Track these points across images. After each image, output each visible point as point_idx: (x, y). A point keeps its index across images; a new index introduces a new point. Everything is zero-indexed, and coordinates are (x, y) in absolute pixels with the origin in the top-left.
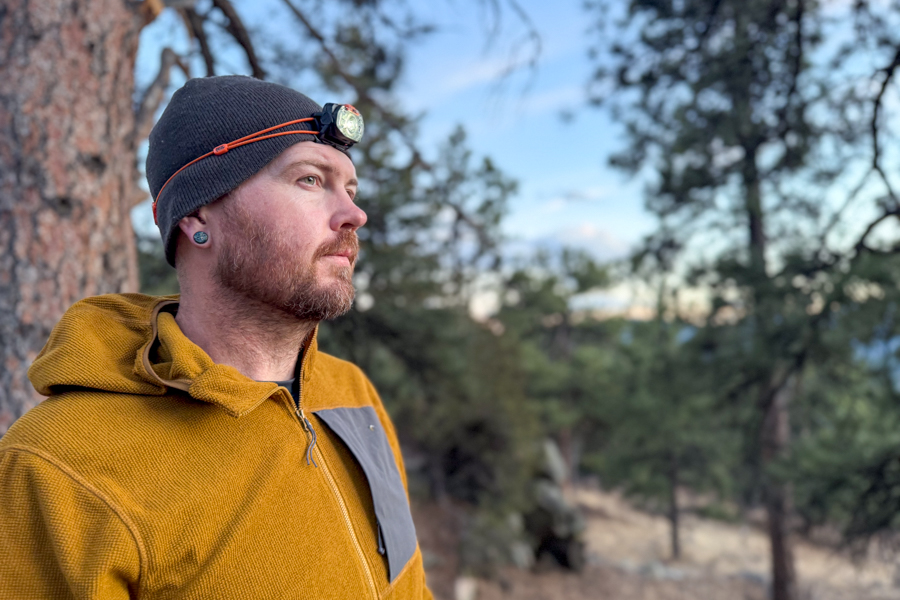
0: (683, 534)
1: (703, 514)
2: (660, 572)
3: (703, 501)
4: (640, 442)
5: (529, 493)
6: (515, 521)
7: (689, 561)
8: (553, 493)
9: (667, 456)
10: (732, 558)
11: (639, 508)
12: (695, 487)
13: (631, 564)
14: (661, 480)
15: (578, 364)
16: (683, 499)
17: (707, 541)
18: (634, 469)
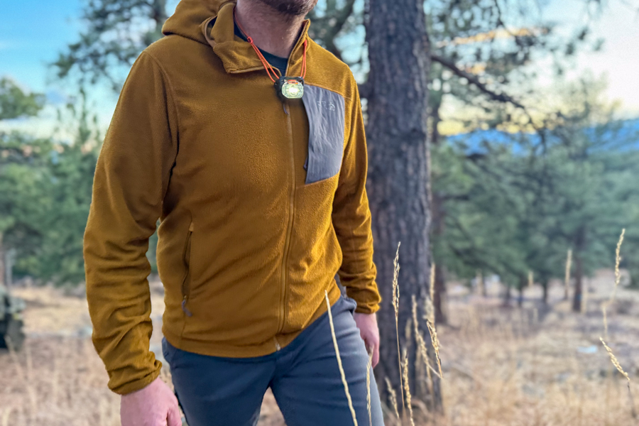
18: (65, 263)
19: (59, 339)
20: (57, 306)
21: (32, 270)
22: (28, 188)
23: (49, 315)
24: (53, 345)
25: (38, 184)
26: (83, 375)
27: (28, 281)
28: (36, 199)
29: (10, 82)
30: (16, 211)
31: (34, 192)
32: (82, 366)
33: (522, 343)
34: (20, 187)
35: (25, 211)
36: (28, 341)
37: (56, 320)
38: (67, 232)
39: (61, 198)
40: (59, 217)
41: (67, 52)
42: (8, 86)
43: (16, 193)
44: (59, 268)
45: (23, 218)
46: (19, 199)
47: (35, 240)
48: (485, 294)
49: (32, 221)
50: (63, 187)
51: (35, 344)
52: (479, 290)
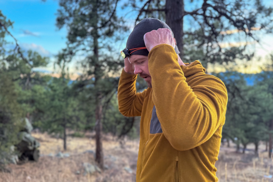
0: (67, 142)
1: (73, 136)
2: (62, 155)
3: (72, 132)
4: (55, 116)
5: (18, 137)
6: (13, 148)
7: (69, 150)
8: (28, 136)
9: (64, 120)
10: (81, 147)
11: (53, 137)
12: (71, 128)
13: (53, 154)
14: (61, 127)
15: (35, 91)
16: (67, 132)
17: (74, 144)
18: (53, 125)
19: (51, 157)
20: (48, 142)
21: (39, 126)
22: (41, 94)
23: (45, 145)
24: (49, 160)
25: (45, 93)
26: (60, 173)
27: (37, 130)
28: (43, 99)
29: (37, 53)
30: (36, 104)
31: (43, 96)
32: (60, 169)
33: (239, 171)
34: (38, 94)
35: (39, 103)
36: (40, 158)
37: (48, 148)
38: (54, 113)
39: (53, 100)
40: (52, 107)
41: (62, 52)
42: (37, 55)
43: (36, 96)
44: (50, 127)
45: (38, 106)
46: (37, 98)
47: (41, 114)
48: (229, 146)
49: (42, 107)
50: (54, 95)
51: (43, 159)
52: (226, 144)
